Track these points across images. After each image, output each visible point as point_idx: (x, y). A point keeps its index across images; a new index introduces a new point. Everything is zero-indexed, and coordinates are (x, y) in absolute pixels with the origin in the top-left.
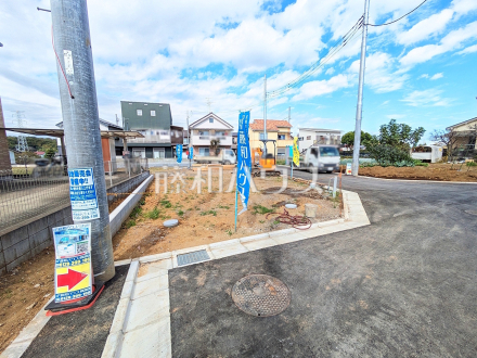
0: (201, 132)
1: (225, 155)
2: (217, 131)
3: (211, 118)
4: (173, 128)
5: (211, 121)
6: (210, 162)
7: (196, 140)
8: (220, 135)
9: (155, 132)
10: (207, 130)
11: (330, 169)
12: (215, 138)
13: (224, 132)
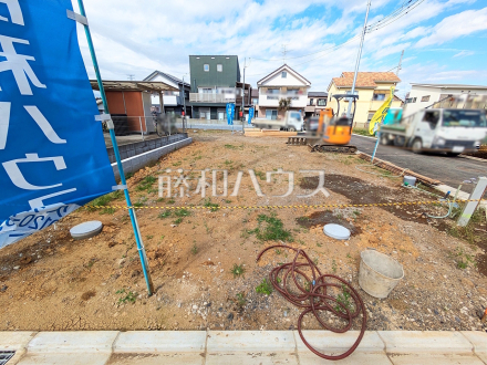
0: (271, 89)
1: (289, 119)
2: (290, 89)
3: (283, 71)
4: (239, 85)
5: (284, 76)
6: (270, 127)
7: (263, 100)
8: (292, 94)
9: (220, 90)
10: (277, 88)
11: (457, 149)
12: (285, 97)
13: (297, 90)
